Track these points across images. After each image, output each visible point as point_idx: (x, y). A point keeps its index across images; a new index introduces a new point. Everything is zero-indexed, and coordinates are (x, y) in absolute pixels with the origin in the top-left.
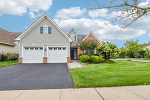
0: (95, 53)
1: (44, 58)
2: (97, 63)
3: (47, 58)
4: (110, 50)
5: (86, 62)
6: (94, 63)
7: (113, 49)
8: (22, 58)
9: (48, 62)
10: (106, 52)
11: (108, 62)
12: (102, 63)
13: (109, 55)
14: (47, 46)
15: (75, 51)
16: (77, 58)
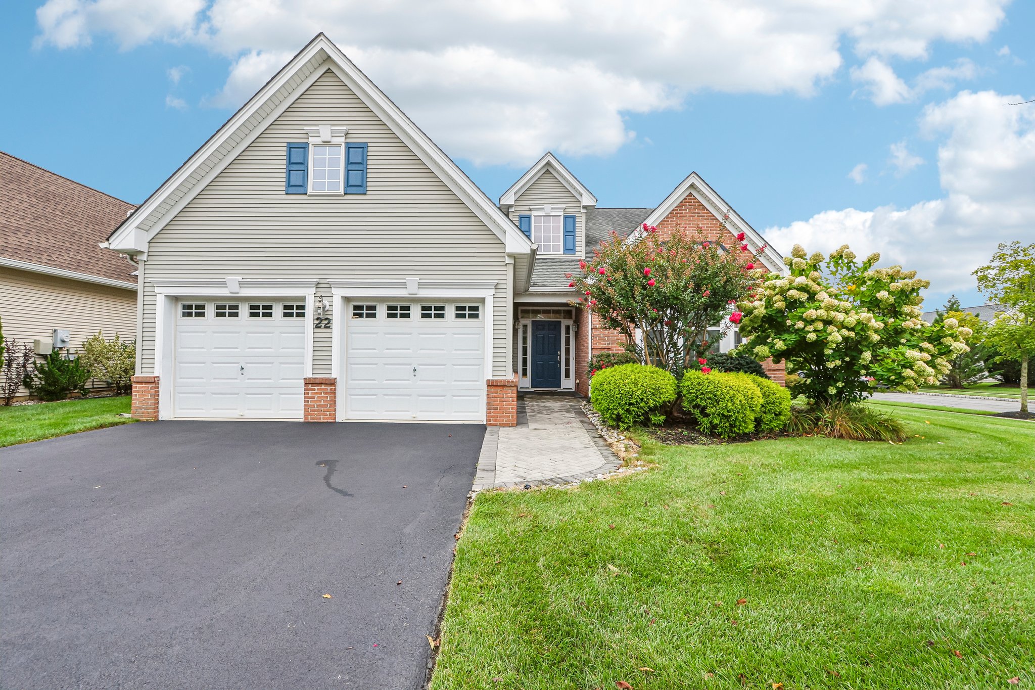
0: (727, 346)
1: (308, 383)
2: (745, 438)
3: (332, 383)
4: (862, 327)
5: (645, 423)
6: (713, 434)
7: (894, 312)
8: (154, 382)
9: (341, 416)
10: (820, 344)
11: (842, 424)
12: (784, 432)
13: (850, 369)
14: (338, 294)
15: (568, 328)
16: (577, 385)
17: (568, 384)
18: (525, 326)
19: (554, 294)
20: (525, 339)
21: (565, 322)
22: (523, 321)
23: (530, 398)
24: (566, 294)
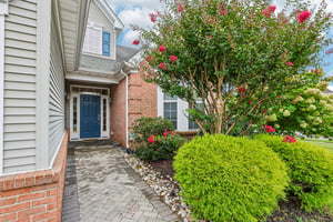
15: (105, 101)
16: (112, 136)
17: (105, 134)
18: (75, 99)
19: (98, 76)
20: (75, 108)
21: (103, 97)
22: (73, 95)
23: (80, 150)
24: (107, 76)
